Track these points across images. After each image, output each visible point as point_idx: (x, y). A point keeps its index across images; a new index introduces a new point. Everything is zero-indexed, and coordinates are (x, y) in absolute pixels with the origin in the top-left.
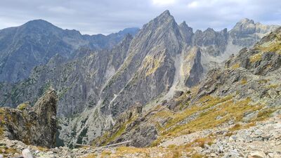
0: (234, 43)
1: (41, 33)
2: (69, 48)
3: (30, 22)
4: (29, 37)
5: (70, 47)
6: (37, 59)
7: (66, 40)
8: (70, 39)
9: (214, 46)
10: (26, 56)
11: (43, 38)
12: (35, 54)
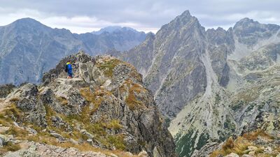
0: (240, 41)
1: (31, 32)
2: (62, 48)
3: (18, 21)
4: (21, 37)
5: (64, 48)
6: (31, 62)
7: (57, 39)
8: (61, 38)
9: (225, 44)
10: (21, 58)
11: (34, 38)
12: (28, 56)
